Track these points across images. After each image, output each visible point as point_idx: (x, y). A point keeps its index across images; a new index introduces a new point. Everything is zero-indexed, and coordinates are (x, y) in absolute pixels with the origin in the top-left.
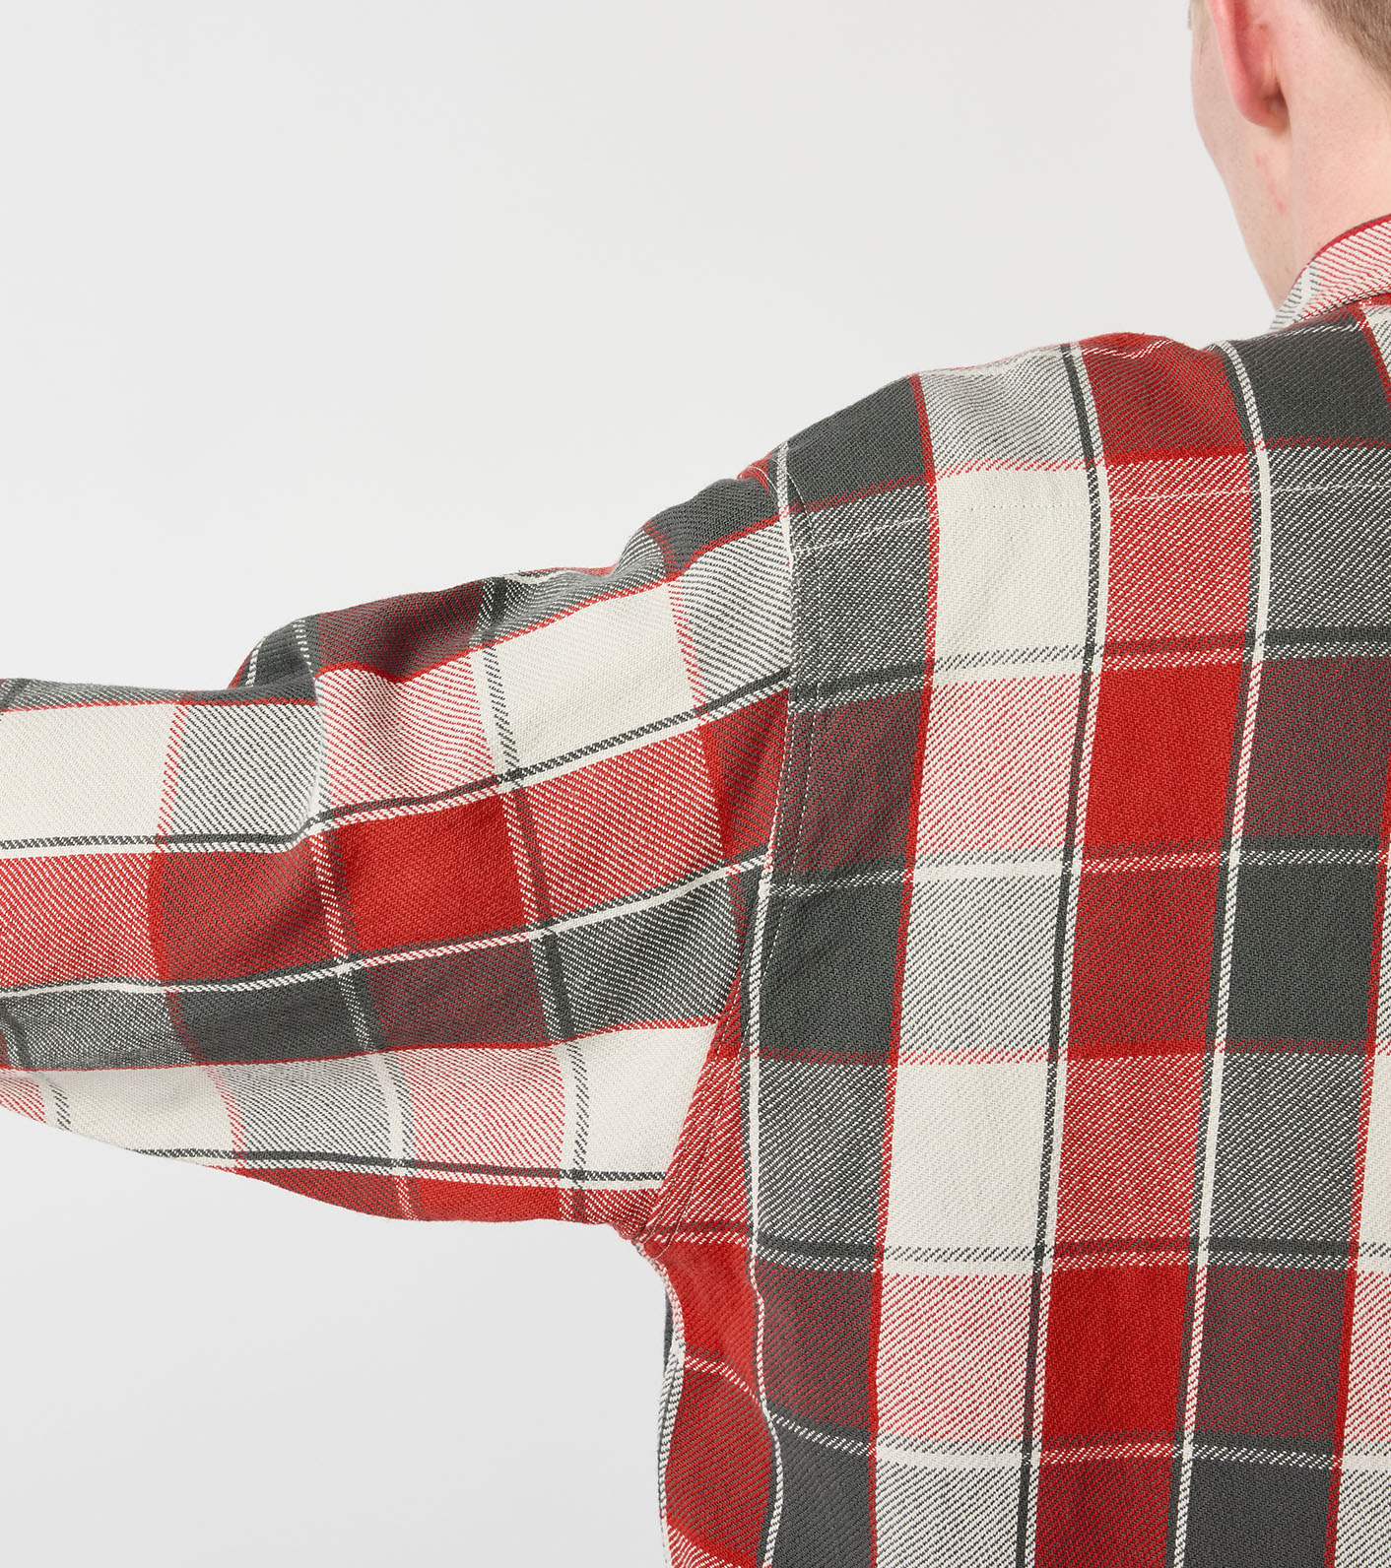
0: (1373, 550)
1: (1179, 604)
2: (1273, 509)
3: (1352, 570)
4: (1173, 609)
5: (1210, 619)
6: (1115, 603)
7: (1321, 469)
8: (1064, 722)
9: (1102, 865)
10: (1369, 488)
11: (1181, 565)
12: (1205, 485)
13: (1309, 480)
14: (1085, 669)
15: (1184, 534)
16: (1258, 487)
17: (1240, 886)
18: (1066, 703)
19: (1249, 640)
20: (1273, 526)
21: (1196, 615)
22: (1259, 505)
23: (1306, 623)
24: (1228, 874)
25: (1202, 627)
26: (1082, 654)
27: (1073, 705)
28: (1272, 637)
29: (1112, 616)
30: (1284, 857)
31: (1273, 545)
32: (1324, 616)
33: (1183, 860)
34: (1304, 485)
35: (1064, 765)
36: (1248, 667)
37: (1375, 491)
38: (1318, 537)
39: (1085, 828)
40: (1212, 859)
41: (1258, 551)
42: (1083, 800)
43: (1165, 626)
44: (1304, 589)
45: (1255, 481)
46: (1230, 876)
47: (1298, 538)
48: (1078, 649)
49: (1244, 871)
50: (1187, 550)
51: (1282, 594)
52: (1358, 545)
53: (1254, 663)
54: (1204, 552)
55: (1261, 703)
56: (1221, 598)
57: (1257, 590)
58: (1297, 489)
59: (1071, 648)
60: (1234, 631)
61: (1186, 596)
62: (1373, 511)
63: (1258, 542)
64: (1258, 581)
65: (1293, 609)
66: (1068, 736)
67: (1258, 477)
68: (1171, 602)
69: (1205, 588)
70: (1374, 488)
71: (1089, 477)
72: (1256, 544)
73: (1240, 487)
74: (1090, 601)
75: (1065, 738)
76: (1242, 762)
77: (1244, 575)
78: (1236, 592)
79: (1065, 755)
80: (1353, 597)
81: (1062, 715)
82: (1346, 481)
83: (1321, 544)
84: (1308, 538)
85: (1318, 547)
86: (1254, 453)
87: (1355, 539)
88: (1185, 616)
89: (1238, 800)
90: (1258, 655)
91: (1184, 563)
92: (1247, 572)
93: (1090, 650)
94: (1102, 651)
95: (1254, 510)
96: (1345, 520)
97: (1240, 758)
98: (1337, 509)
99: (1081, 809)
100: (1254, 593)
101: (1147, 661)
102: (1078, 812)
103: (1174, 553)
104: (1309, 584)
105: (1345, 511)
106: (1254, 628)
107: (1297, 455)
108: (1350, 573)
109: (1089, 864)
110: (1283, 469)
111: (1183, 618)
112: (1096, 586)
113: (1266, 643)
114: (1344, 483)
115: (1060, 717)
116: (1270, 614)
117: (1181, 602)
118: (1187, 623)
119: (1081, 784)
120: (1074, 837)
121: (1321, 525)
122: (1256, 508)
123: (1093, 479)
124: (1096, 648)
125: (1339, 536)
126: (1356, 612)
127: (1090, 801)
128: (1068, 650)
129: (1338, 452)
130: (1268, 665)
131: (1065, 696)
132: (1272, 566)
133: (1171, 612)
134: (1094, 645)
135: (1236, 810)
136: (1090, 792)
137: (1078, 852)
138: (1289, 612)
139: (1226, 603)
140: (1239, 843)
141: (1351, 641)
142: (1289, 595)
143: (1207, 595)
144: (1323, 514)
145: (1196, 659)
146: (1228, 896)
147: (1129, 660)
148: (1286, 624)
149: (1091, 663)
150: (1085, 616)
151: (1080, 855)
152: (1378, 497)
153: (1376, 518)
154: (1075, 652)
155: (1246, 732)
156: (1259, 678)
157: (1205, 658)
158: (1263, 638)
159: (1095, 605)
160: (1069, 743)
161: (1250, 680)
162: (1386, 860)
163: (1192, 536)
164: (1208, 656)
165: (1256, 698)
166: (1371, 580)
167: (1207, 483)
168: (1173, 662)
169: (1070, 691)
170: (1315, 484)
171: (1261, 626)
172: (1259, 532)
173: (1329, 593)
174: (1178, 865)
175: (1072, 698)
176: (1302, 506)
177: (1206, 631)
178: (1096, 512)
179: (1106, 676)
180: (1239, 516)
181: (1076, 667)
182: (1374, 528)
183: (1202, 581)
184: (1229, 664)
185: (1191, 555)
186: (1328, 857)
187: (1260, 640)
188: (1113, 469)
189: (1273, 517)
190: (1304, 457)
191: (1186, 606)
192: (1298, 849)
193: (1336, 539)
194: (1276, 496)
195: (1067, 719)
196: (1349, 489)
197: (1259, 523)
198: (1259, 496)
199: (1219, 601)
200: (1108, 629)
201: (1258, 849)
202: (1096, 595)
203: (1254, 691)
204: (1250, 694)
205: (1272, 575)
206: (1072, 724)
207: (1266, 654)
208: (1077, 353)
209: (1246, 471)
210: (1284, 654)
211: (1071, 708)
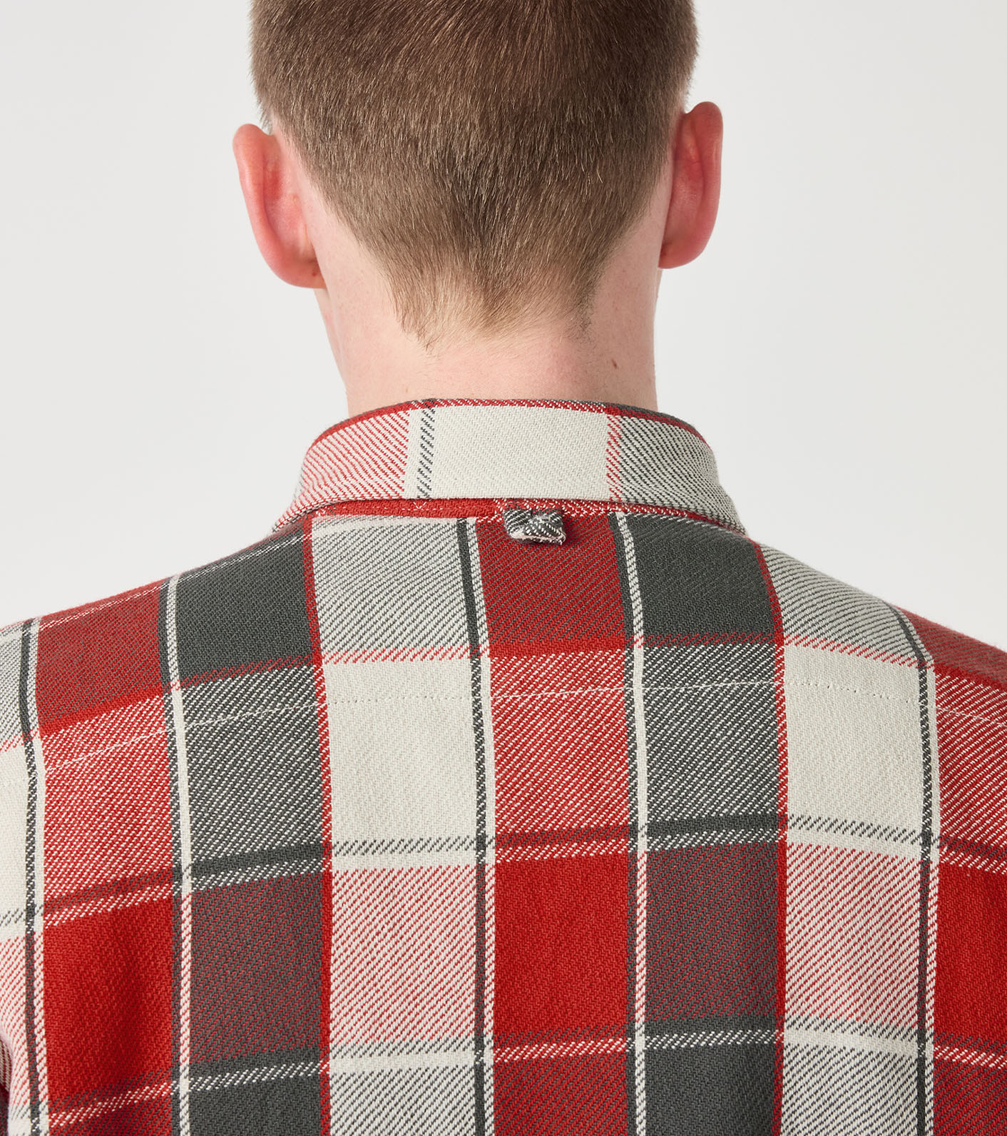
0: (284, 773)
1: (107, 850)
2: (187, 744)
3: (265, 796)
4: (102, 856)
5: (138, 860)
6: (50, 864)
7: (231, 699)
8: (14, 983)
9: (68, 1117)
10: (278, 712)
11: (106, 814)
12: (126, 734)
13: (220, 711)
14: (27, 930)
15: (109, 785)
16: (172, 725)
17: (192, 1112)
18: (14, 966)
19: (177, 875)
20: (189, 762)
21: (124, 858)
22: (174, 743)
23: (228, 852)
24: (179, 1102)
25: (131, 868)
26: (24, 916)
27: (20, 966)
28: (197, 869)
29: (48, 876)
30: (231, 1079)
31: (190, 781)
32: (243, 843)
33: (137, 1095)
34: (216, 717)
35: (18, 1025)
36: (179, 901)
37: (285, 714)
38: (231, 768)
39: (48, 1083)
40: (164, 1090)
41: (176, 788)
42: (41, 1056)
43: (96, 874)
44: (222, 819)
45: (170, 720)
46: (182, 1104)
47: (213, 770)
48: (19, 913)
49: (194, 1097)
50: (111, 799)
51: (202, 826)
52: (269, 771)
53: (184, 896)
54: (127, 798)
55: (194, 933)
56: (146, 838)
57: (178, 826)
58: (209, 721)
59: (12, 913)
60: (161, 868)
61: (113, 842)
62: (283, 734)
63: (176, 779)
64: (178, 817)
65: (214, 840)
66: (18, 996)
67: (172, 716)
68: (100, 850)
69: (130, 831)
70: (283, 711)
71: (26, 751)
72: (174, 782)
73: (157, 728)
74: (27, 866)
75: (16, 999)
76: (182, 992)
77: (166, 813)
78: (160, 831)
79: (18, 1015)
80: (268, 822)
81: (12, 978)
82: (255, 708)
83: (234, 775)
84: (222, 769)
85: (232, 777)
86: (170, 694)
87: (266, 764)
88: (114, 861)
89: (182, 1030)
90: (187, 887)
91: (109, 812)
92: (168, 810)
93: (30, 912)
94: (42, 911)
95: (170, 748)
96: (256, 747)
97: (180, 989)
98: (248, 737)
99: (42, 1065)
100: (176, 829)
101: (83, 910)
102: (38, 1068)
103: (100, 804)
104: (227, 814)
105: (256, 738)
106: (180, 863)
107: (209, 689)
108: (263, 798)
109: (56, 1118)
110: (196, 704)
111: (112, 863)
112: (33, 851)
113: (193, 875)
114: (253, 711)
115: (10, 980)
116: (193, 848)
117: (109, 848)
118: (117, 867)
119: (38, 1040)
120: (39, 1093)
121: (233, 755)
122: (172, 746)
123: (30, 753)
124: (36, 909)
125: (250, 764)
126: (273, 834)
127: (49, 1056)
128: (10, 915)
129: (248, 680)
130: (197, 896)
131: (12, 960)
132: (191, 800)
133: (100, 860)
134: (33, 906)
135: (182, 1039)
136: (48, 1046)
137: (44, 1107)
138: (211, 843)
139: (151, 842)
140: (187, 1071)
141: (271, 864)
142: (209, 827)
143: (132, 838)
144: (235, 744)
145: (129, 900)
146: (182, 1123)
147: (67, 913)
148: (209, 855)
149: (32, 923)
150: (24, 881)
151: (46, 1110)
152: (287, 720)
153: (286, 741)
154: (17, 916)
155: (183, 963)
156: (189, 910)
157: (138, 898)
158: (189, 871)
159: (32, 868)
160: (21, 1002)
161: (181, 913)
162: (327, 1069)
163: (116, 786)
164: (140, 895)
165: (190, 929)
166: (284, 802)
167: (129, 730)
168: (108, 907)
169: (16, 953)
170: (226, 715)
171: (186, 860)
172: (176, 770)
173: (245, 821)
174: (133, 1100)
175: (18, 960)
176: (215, 737)
177: (136, 872)
178: (33, 785)
179: (48, 933)
180: (157, 757)
181: (20, 929)
182: (285, 752)
183: (127, 825)
184: (160, 900)
185: (115, 803)
186: (270, 1073)
187: (187, 873)
188: (47, 739)
189: (188, 753)
190: (215, 690)
191: (114, 852)
192: (242, 1070)
193: (248, 767)
194: (190, 732)
195: (16, 981)
196: (259, 715)
197: (176, 760)
198: (174, 733)
199: (144, 842)
200: (46, 888)
201: (204, 1074)
202: (33, 859)
203: (187, 923)
204: (183, 926)
205: (191, 810)
206: (21, 984)
207: (193, 885)
208: (35, 630)
209: (162, 712)
210: (210, 884)
211: (19, 969)
